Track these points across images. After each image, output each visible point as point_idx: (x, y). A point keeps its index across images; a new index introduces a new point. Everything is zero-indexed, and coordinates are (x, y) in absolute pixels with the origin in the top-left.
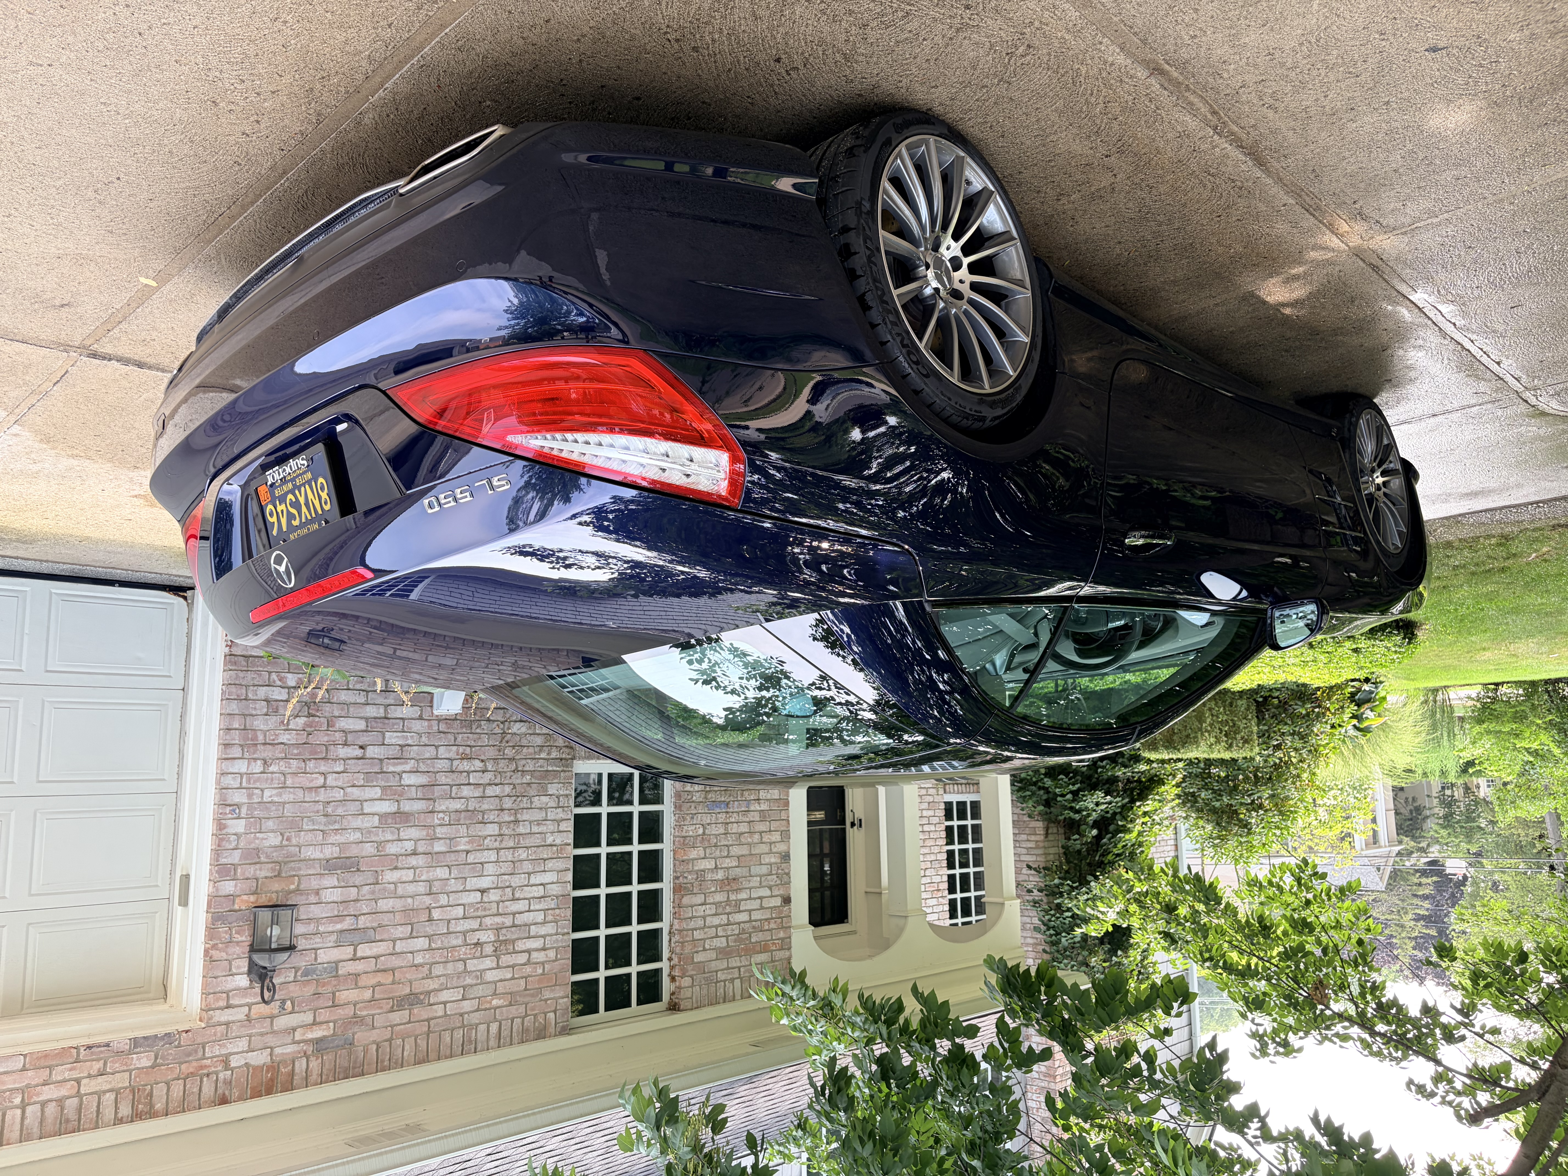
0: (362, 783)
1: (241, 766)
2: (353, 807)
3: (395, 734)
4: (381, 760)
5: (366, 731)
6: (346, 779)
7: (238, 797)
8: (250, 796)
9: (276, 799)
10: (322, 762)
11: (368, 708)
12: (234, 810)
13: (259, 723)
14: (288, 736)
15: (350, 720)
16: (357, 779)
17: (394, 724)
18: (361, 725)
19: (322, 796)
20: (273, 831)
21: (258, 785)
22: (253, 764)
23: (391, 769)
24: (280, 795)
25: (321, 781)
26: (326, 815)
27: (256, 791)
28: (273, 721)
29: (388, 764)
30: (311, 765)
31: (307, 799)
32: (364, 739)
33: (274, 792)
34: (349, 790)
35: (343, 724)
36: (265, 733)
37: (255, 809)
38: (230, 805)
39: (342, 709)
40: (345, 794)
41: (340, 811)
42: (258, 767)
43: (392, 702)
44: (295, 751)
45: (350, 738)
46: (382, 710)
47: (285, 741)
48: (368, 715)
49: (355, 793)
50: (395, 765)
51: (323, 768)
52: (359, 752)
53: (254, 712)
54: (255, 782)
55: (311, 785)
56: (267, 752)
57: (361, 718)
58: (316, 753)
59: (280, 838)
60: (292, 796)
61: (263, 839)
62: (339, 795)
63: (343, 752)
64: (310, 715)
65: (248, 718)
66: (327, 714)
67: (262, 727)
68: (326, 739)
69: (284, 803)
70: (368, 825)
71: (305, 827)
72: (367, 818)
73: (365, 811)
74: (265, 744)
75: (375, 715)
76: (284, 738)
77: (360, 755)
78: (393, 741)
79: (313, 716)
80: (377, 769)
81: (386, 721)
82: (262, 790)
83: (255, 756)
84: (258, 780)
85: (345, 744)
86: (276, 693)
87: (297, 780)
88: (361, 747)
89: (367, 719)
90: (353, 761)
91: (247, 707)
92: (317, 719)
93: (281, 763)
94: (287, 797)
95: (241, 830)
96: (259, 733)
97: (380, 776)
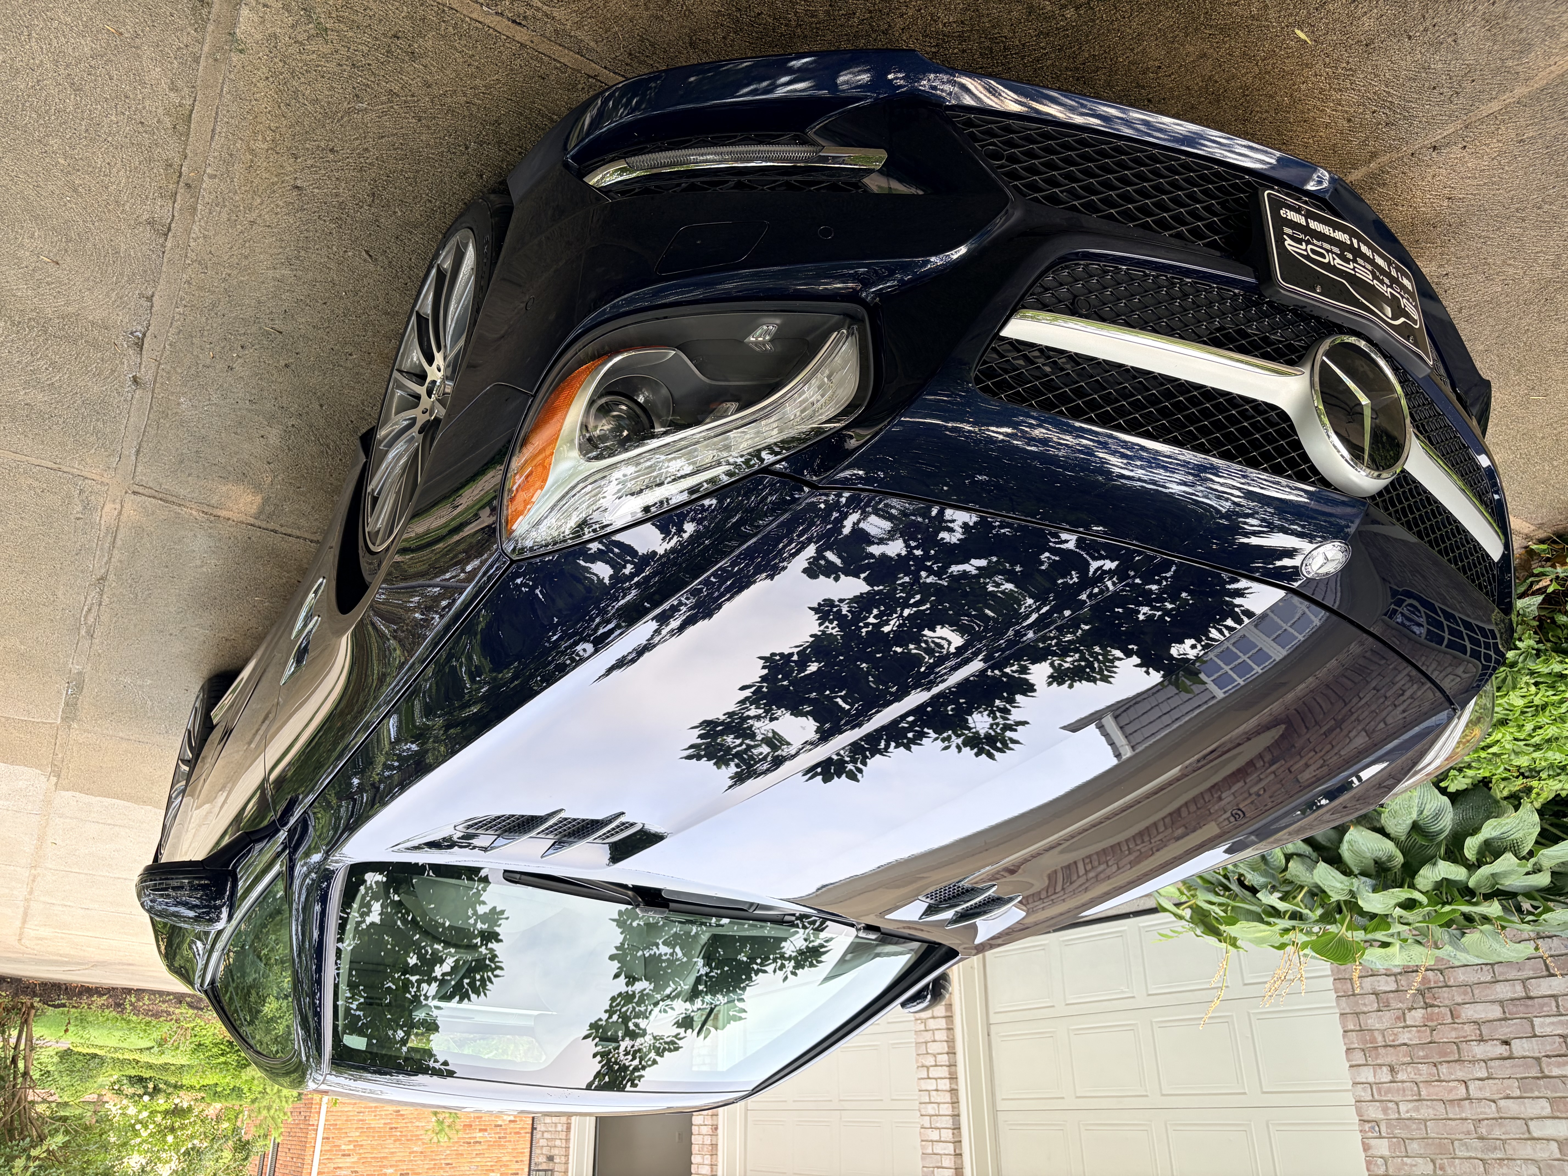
0: (1517, 1093)
1: (1367, 1075)
2: (1515, 1129)
3: (1548, 1020)
4: (1538, 1059)
5: (1505, 1019)
6: (1494, 1088)
7: (1374, 1112)
8: (1385, 1110)
9: (1414, 1115)
10: (1457, 1066)
11: (1499, 987)
12: (1373, 1128)
13: (1372, 1022)
14: (1407, 1035)
15: (1479, 1007)
16: (1510, 1087)
17: (1542, 1006)
18: (1496, 1012)
19: (1468, 1110)
20: (1421, 1156)
21: (1390, 1097)
22: (1379, 1071)
23: (1556, 1072)
24: (1417, 1109)
25: (1462, 1092)
26: (1481, 1138)
27: (1390, 1105)
28: (1388, 1018)
29: (1549, 1064)
30: (1444, 1069)
31: (1451, 1116)
32: (1505, 1031)
33: (1410, 1105)
34: (1502, 1103)
35: (1469, 1012)
36: (1383, 1032)
37: (1395, 1126)
38: (1368, 1121)
39: (1465, 993)
40: (1498, 1110)
41: (1497, 1133)
42: (1385, 1075)
43: (1531, 974)
44: (1421, 1054)
45: (1485, 1030)
46: (1519, 987)
47: (1406, 1041)
48: (1501, 996)
49: (1512, 1107)
50: (1559, 1065)
51: (1460, 1075)
52: (1503, 1050)
53: (1365, 1009)
54: (1386, 1093)
55: (1451, 1097)
56: (1389, 1057)
57: (1493, 1002)
58: (1446, 1054)
59: (1431, 1166)
60: (1431, 1111)
61: (1412, 1165)
62: (1491, 1110)
63: (1480, 1050)
64: (1427, 1006)
65: (1361, 1017)
66: (1447, 1002)
67: (1377, 1026)
68: (1454, 1034)
69: (1425, 1121)
70: (1545, 1155)
71: (1459, 1154)
72: (1539, 1145)
73: (1535, 1135)
74: (1385, 1046)
75: (1510, 995)
76: (1405, 1037)
77: (1506, 1054)
78: (1548, 1030)
79: (1432, 1006)
80: (1534, 1072)
81: (1530, 1002)
82: (1397, 1104)
83: (1379, 1062)
84: (1388, 1091)
85: (1481, 1040)
86: (1382, 983)
87: (1432, 1090)
88: (1506, 1043)
89: (1501, 1003)
90: (1497, 1062)
91: (1357, 1003)
92: (1436, 1010)
93: (1409, 1069)
94: (1426, 1112)
95: (1386, 1152)
96: (1376, 1033)
97: (1541, 1082)
